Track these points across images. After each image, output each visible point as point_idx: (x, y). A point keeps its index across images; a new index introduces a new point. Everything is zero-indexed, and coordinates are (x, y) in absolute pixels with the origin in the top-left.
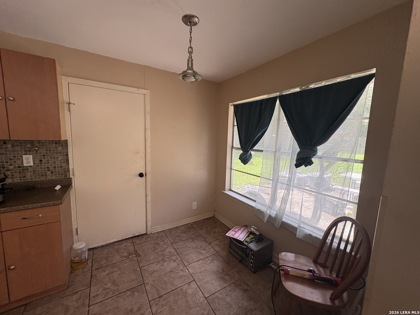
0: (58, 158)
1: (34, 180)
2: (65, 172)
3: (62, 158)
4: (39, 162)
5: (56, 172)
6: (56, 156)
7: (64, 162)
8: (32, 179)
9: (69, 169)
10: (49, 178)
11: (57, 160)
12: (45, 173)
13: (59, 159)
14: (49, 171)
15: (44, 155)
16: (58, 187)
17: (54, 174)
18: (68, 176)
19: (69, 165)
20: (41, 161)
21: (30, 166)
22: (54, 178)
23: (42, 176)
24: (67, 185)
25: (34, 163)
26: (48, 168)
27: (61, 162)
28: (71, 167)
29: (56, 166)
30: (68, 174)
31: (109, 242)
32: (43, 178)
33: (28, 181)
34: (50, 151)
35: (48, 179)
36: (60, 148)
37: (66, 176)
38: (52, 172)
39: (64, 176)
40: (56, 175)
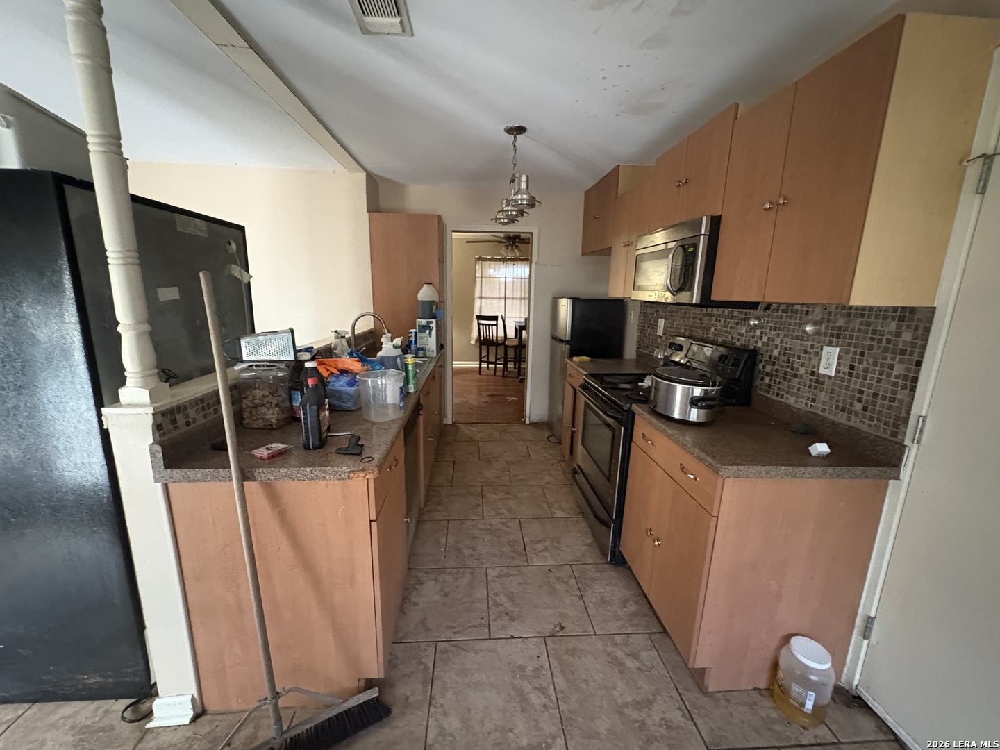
0: (891, 367)
1: (826, 414)
2: (897, 418)
3: (902, 372)
4: (847, 370)
5: (873, 411)
6: (889, 361)
7: (904, 387)
8: (824, 410)
9: (909, 412)
10: (855, 422)
11: (889, 375)
12: (851, 404)
13: (895, 373)
14: (859, 400)
15: (862, 354)
16: (818, 449)
17: (868, 414)
18: (900, 437)
19: (913, 399)
20: (852, 367)
21: (830, 377)
22: (864, 427)
23: (843, 410)
25: (837, 371)
26: (861, 392)
27: (895, 385)
28: (916, 410)
29: (881, 393)
30: (902, 427)
32: (841, 418)
33: (817, 412)
34: (880, 341)
35: (851, 423)
36: (907, 336)
37: (894, 434)
38: (865, 409)
39: (889, 432)
40: (872, 419)
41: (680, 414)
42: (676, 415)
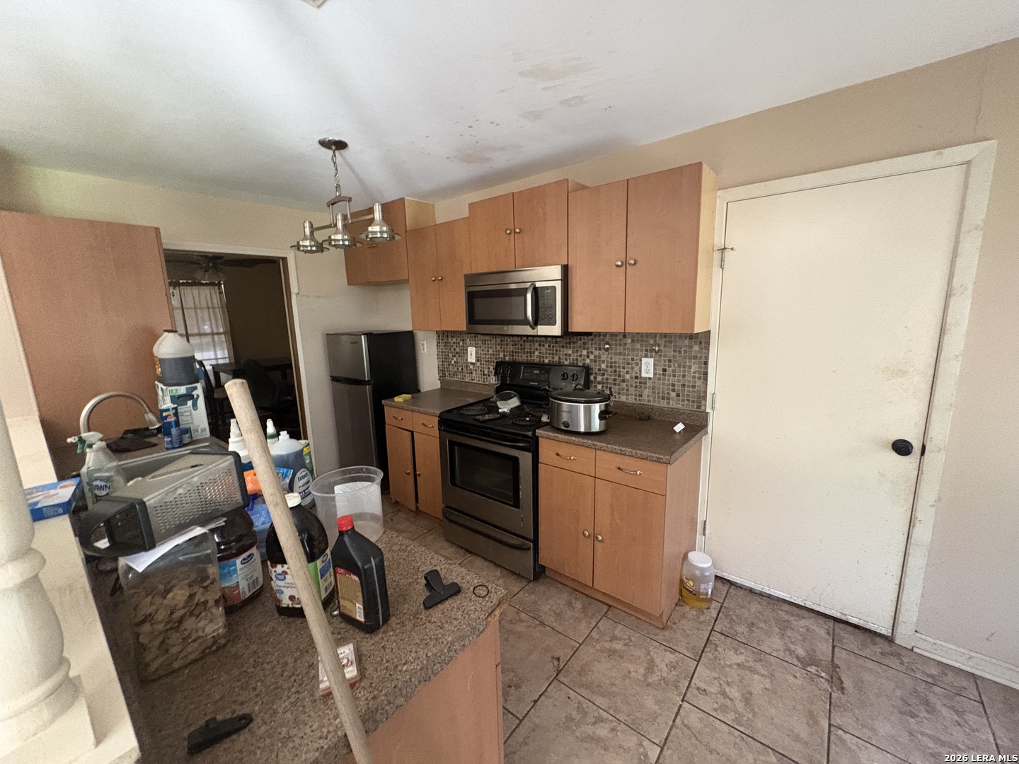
0: (690, 367)
1: (651, 403)
2: (699, 397)
3: (697, 370)
4: (661, 372)
5: (683, 395)
6: (688, 364)
7: (699, 378)
8: (649, 401)
9: (705, 392)
10: (673, 404)
11: (689, 372)
12: (668, 393)
13: (692, 370)
14: (673, 390)
15: (670, 361)
16: (679, 427)
17: (680, 398)
18: (703, 408)
19: (707, 385)
20: (664, 370)
21: (650, 378)
22: (680, 406)
23: (663, 398)
24: (698, 425)
25: (655, 374)
26: (673, 385)
27: (694, 377)
28: (710, 390)
29: (686, 384)
30: (703, 402)
31: (766, 590)
32: (663, 404)
33: (644, 403)
34: (680, 352)
35: (671, 406)
36: (696, 348)
37: (699, 407)
38: (678, 395)
39: (695, 407)
40: (683, 401)
41: (585, 429)
42: (582, 429)
